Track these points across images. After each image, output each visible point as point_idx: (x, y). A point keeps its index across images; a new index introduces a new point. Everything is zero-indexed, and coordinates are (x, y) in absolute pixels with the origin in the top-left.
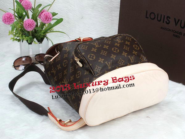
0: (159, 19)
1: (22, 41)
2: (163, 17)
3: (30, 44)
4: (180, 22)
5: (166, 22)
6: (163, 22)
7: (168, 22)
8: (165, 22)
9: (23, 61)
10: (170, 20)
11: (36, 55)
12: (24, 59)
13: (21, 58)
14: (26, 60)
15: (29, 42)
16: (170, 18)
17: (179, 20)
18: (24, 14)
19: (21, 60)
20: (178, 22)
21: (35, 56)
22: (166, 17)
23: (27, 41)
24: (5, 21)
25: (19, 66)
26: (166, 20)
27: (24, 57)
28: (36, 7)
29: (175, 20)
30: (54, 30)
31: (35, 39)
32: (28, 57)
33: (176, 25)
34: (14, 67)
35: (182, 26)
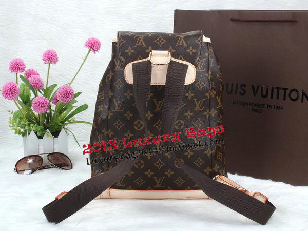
0: (229, 90)
1: (29, 134)
2: (234, 86)
3: (40, 137)
4: (260, 89)
5: (240, 92)
6: (236, 94)
7: (243, 92)
8: (238, 93)
9: (30, 164)
10: (245, 88)
12: (30, 161)
13: (25, 159)
14: (34, 161)
15: (39, 134)
16: (245, 86)
17: (258, 87)
19: (26, 162)
20: (257, 90)
21: (48, 156)
22: (239, 86)
23: (36, 133)
24: (6, 94)
25: (24, 170)
26: (239, 90)
27: (30, 157)
28: (48, 87)
29: (253, 87)
31: (48, 130)
32: (37, 158)
33: (255, 95)
34: (17, 171)
35: (264, 93)
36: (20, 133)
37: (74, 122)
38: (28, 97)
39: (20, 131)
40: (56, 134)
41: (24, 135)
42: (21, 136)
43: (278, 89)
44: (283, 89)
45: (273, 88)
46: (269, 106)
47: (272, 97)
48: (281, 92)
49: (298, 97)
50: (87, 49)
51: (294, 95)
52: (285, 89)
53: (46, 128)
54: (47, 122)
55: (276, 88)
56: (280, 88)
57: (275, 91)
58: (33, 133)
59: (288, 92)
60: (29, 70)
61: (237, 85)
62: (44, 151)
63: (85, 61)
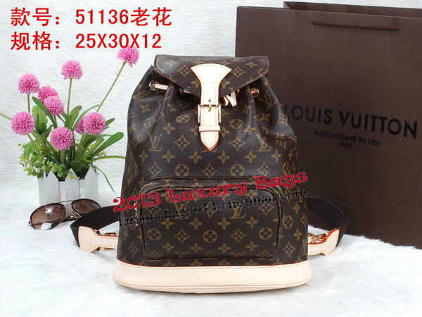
0: (310, 117)
1: (47, 175)
2: (317, 111)
3: (61, 179)
4: (350, 117)
5: (324, 120)
6: (319, 122)
7: (327, 120)
8: (322, 121)
9: (48, 215)
10: (330, 115)
11: (75, 202)
12: (49, 211)
13: (42, 208)
14: (53, 211)
15: (59, 175)
16: (330, 112)
17: (348, 114)
18: (49, 123)
19: (44, 213)
20: (346, 118)
21: (72, 204)
22: (323, 111)
23: (56, 174)
24: (18, 128)
25: (41, 224)
26: (323, 116)
27: (49, 205)
28: (70, 111)
29: (341, 113)
30: (108, 154)
31: (71, 170)
32: (58, 207)
33: (343, 124)
34: (33, 225)
35: (356, 123)
36: (34, 173)
37: (106, 157)
38: (44, 125)
39: (34, 171)
40: (82, 174)
41: (40, 175)
42: (36, 177)
43: (374, 118)
44: (381, 118)
45: (367, 116)
46: (362, 140)
47: (366, 128)
48: (378, 122)
49: (400, 129)
50: (122, 61)
51: (394, 127)
52: (384, 119)
53: (69, 167)
54: (70, 159)
55: (371, 116)
56: (377, 117)
57: (370, 120)
58: (51, 174)
59: (386, 123)
60: (44, 88)
61: (320, 110)
62: (67, 197)
63: (118, 76)
